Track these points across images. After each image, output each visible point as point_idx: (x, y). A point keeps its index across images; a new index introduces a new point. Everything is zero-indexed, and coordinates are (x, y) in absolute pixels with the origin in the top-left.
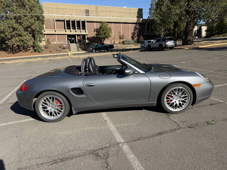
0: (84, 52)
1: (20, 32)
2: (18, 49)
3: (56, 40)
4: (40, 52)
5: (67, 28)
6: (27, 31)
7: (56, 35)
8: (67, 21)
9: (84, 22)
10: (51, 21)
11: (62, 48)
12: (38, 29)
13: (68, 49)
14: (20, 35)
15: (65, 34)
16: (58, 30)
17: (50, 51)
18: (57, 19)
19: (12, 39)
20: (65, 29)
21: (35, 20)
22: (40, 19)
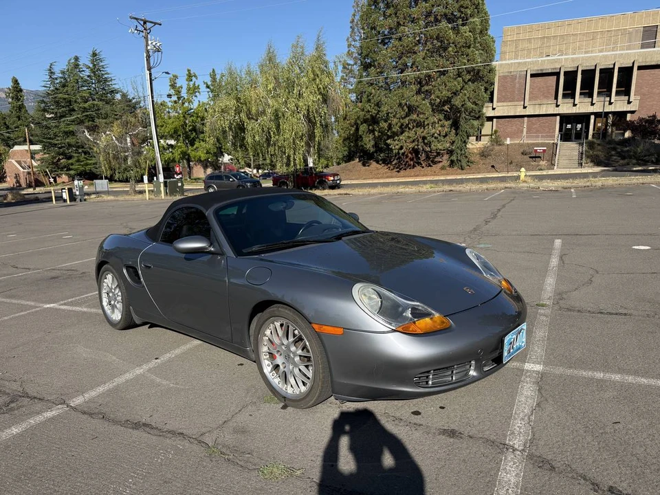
0: (598, 169)
1: (422, 116)
2: (412, 160)
3: (522, 131)
4: (463, 169)
5: (563, 94)
6: (441, 111)
7: (526, 119)
8: (566, 73)
9: (626, 73)
10: (516, 79)
11: (530, 157)
12: (469, 105)
13: (548, 161)
14: (420, 125)
15: (555, 115)
16: (534, 102)
17: (493, 166)
18: (536, 69)
19: (402, 133)
20: (556, 98)
21: (464, 81)
22: (481, 77)
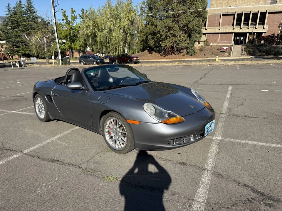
0: (249, 57)
1: (175, 32)
2: (170, 51)
3: (218, 40)
4: (192, 56)
5: (236, 24)
6: (183, 30)
7: (220, 34)
8: (238, 14)
9: (263, 15)
10: (216, 17)
11: (221, 51)
12: (196, 27)
13: (228, 53)
14: (174, 36)
15: (232, 33)
16: (223, 27)
17: (205, 55)
18: (225, 12)
19: (166, 39)
20: (233, 25)
21: (194, 17)
22: (201, 15)
